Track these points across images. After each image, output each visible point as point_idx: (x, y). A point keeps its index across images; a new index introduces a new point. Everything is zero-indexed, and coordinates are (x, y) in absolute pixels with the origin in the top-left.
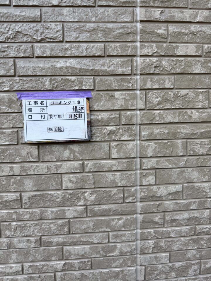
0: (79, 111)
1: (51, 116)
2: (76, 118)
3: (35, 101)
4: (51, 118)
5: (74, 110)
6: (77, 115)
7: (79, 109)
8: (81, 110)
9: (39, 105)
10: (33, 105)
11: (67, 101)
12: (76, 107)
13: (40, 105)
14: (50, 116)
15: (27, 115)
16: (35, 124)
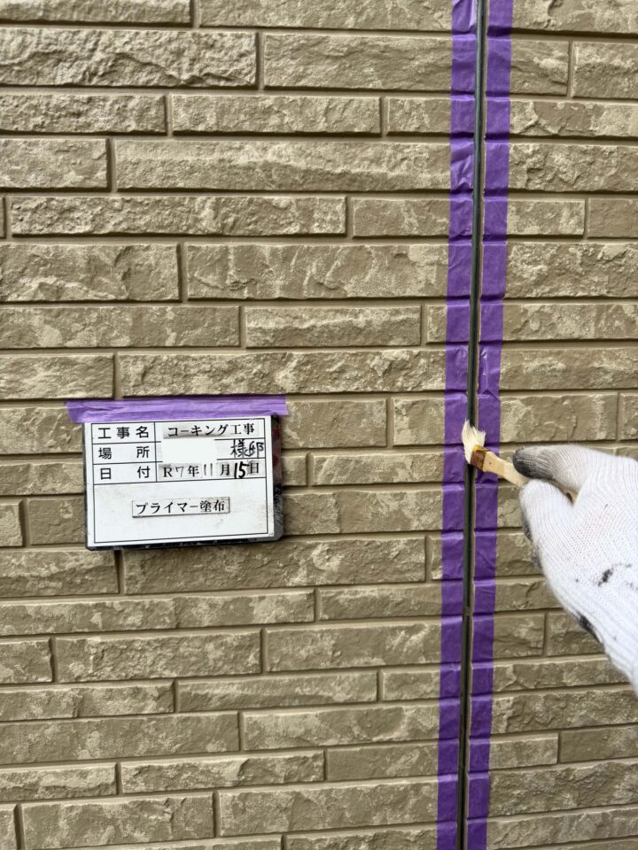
0: (251, 455)
1: (168, 470)
2: (239, 473)
3: (121, 426)
4: (167, 474)
5: (234, 451)
6: (245, 465)
7: (250, 449)
8: (256, 450)
9: (133, 436)
10: (117, 439)
11: (215, 425)
12: (241, 443)
13: (137, 438)
14: (165, 469)
15: (97, 468)
16: (119, 494)
